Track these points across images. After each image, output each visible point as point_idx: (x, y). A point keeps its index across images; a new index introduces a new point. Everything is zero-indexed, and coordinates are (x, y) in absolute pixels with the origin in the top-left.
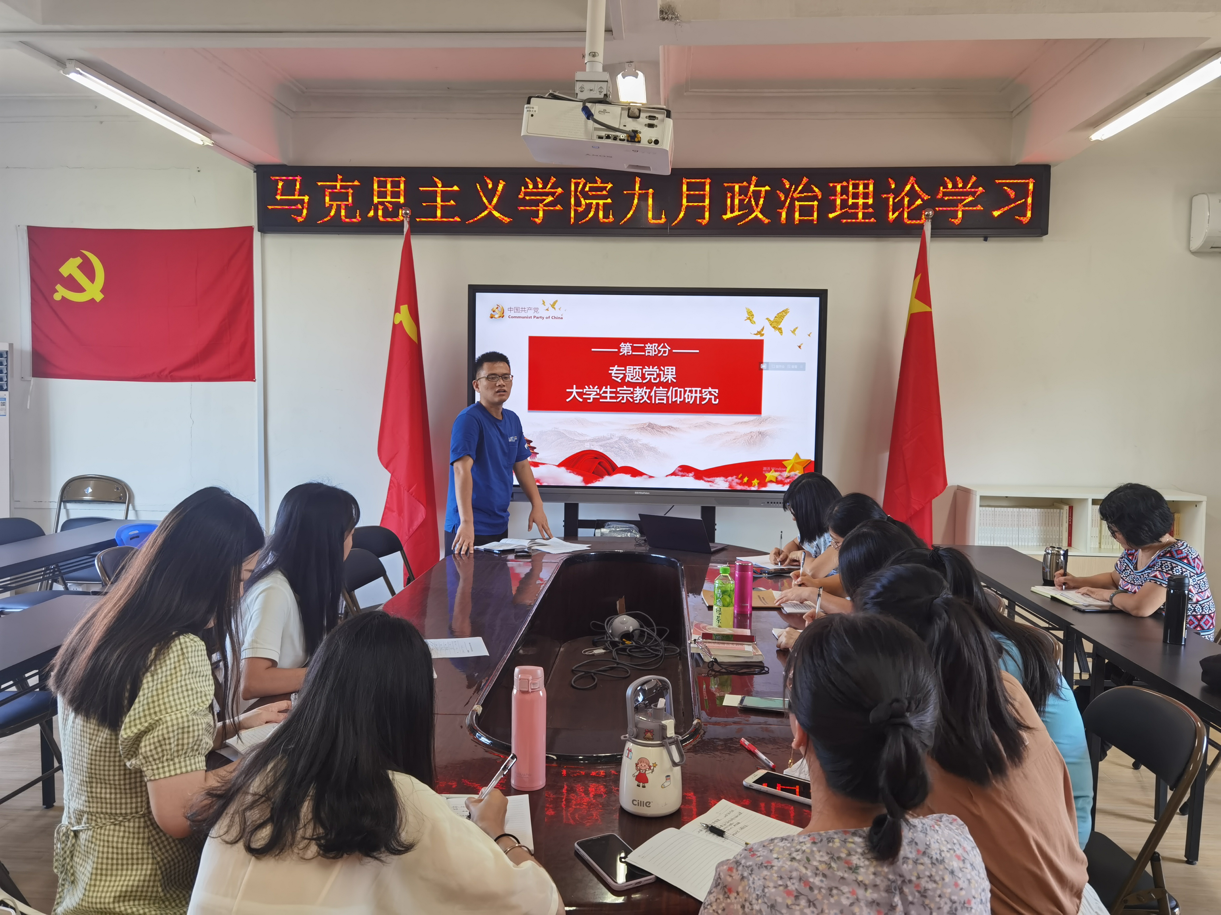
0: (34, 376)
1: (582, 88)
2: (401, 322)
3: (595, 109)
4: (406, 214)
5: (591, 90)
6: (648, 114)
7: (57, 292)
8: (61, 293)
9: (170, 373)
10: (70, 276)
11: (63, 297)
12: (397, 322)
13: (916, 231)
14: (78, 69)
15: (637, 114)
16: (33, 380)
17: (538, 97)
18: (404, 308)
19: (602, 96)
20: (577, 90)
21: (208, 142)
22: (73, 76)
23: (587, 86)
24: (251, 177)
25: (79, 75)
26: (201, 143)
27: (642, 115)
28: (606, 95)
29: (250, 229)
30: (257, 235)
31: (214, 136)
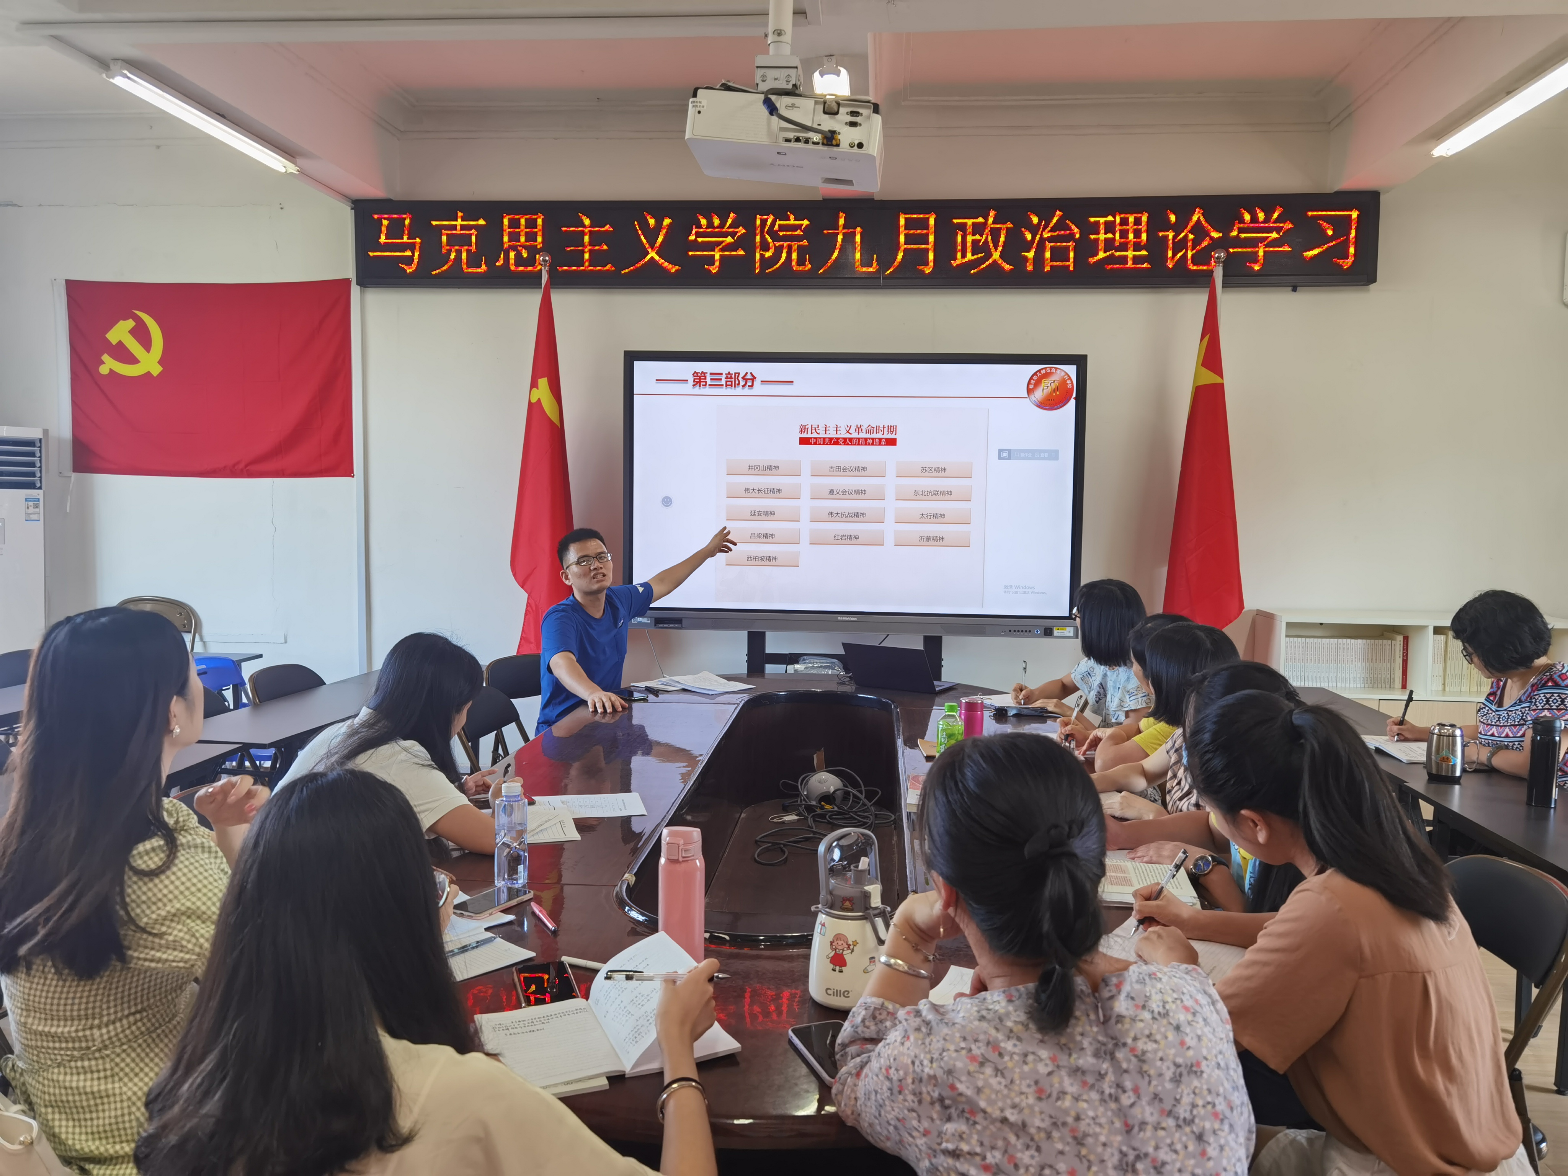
0: (74, 471)
1: (763, 76)
2: (539, 400)
3: (782, 103)
4: (544, 261)
5: (776, 79)
6: (850, 110)
7: (104, 363)
8: (109, 365)
9: (246, 466)
10: (120, 343)
11: (111, 370)
12: (534, 400)
13: (1203, 280)
14: (125, 72)
15: (836, 109)
16: (74, 476)
17: (707, 88)
18: (543, 382)
19: (790, 86)
20: (758, 80)
21: (292, 168)
22: (119, 81)
23: (771, 73)
24: (347, 215)
25: (126, 80)
26: (283, 170)
27: (842, 110)
28: (795, 86)
29: (347, 282)
30: (355, 291)
31: (299, 161)
